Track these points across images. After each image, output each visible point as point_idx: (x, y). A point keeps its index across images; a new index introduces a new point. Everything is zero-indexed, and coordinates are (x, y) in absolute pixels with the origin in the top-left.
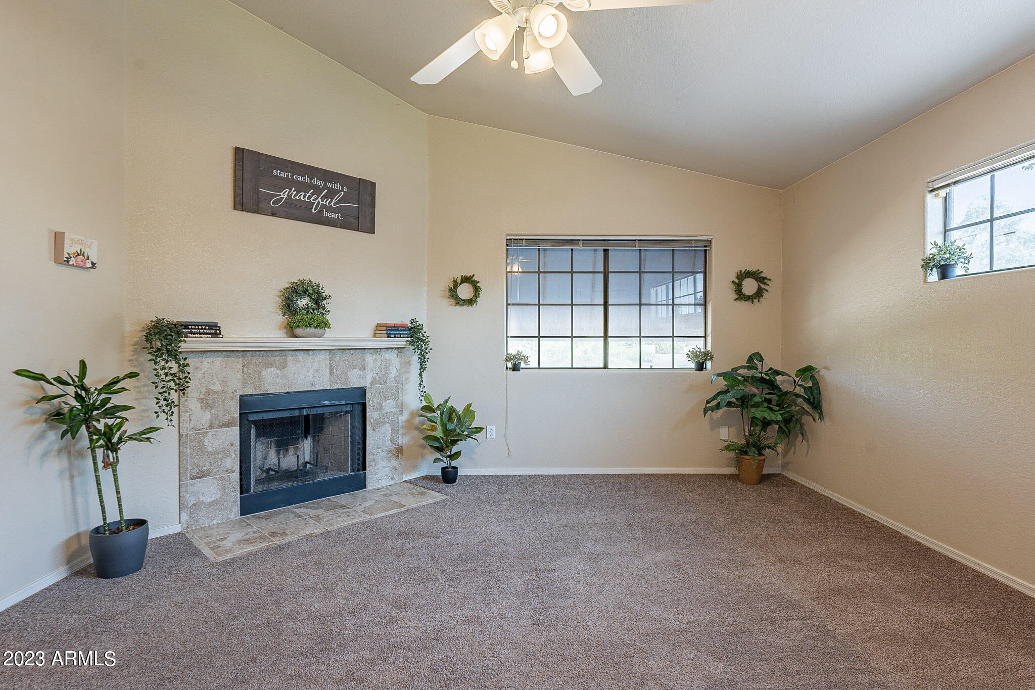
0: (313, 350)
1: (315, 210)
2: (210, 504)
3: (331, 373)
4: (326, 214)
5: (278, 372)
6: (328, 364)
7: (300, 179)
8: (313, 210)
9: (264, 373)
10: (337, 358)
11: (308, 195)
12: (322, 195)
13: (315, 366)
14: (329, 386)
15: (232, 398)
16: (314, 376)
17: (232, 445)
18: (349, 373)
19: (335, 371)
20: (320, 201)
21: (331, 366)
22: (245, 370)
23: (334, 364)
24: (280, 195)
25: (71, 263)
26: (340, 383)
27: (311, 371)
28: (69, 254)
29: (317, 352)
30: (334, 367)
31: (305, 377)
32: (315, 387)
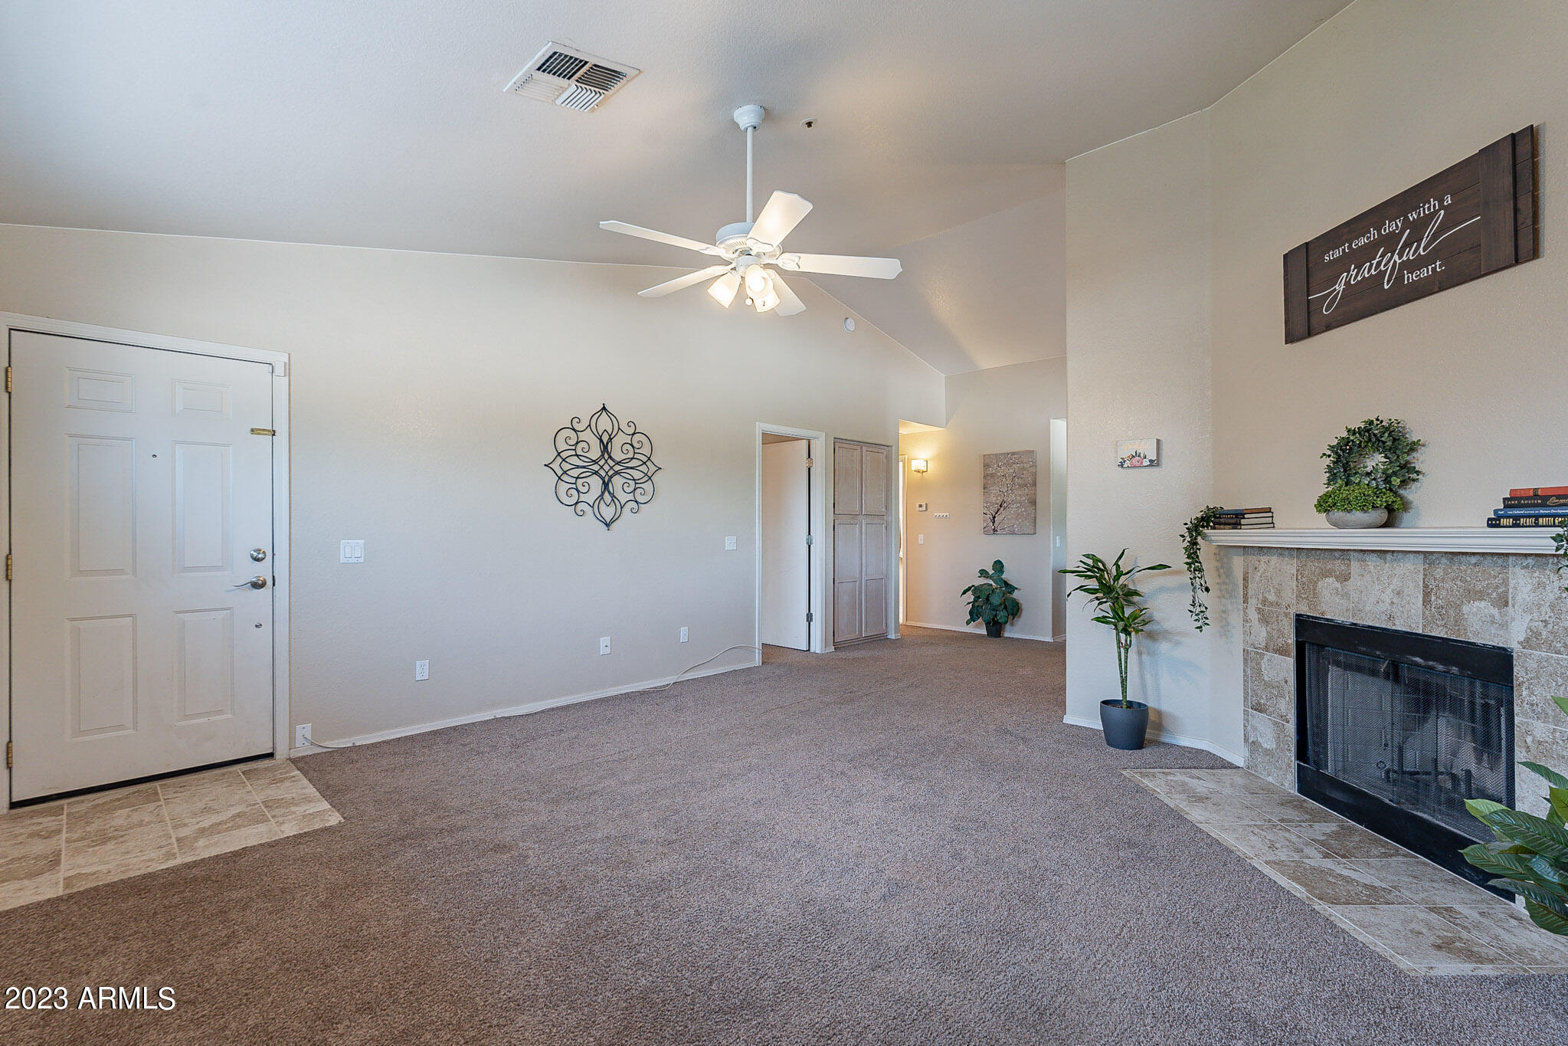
0: (1393, 552)
1: (1388, 282)
2: (1267, 750)
3: (1426, 601)
4: (1409, 278)
5: (1338, 585)
6: (1421, 583)
7: (1363, 241)
8: (1385, 284)
9: (1320, 584)
10: (1439, 572)
11: (1375, 262)
12: (1399, 247)
13: (1396, 583)
14: (1421, 627)
15: (1286, 615)
16: (1392, 603)
17: (1286, 682)
18: (1465, 609)
19: (1433, 598)
20: (1397, 260)
21: (1426, 586)
22: (1299, 577)
23: (1432, 584)
24: (1335, 290)
25: (1125, 466)
26: (1445, 626)
27: (1388, 591)
28: (1122, 459)
29: (1400, 556)
30: (1432, 589)
31: (1378, 602)
32: (1394, 625)
